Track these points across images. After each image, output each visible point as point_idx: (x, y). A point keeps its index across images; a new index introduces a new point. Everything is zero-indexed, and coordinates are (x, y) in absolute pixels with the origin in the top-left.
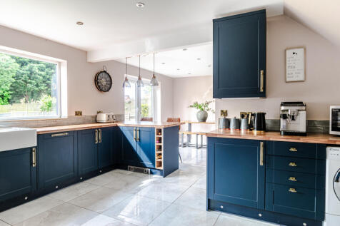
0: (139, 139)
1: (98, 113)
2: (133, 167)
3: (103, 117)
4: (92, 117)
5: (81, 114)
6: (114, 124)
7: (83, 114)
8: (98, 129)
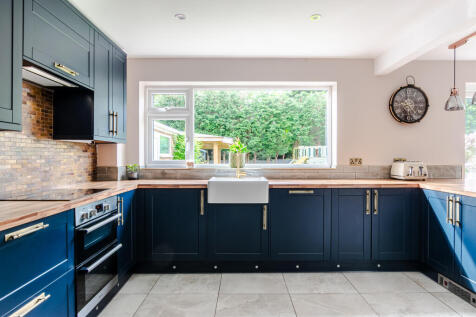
0: (461, 224)
1: (396, 161)
2: (448, 280)
3: (400, 170)
4: (384, 168)
5: (360, 162)
6: (413, 184)
7: (364, 163)
8: (372, 190)
